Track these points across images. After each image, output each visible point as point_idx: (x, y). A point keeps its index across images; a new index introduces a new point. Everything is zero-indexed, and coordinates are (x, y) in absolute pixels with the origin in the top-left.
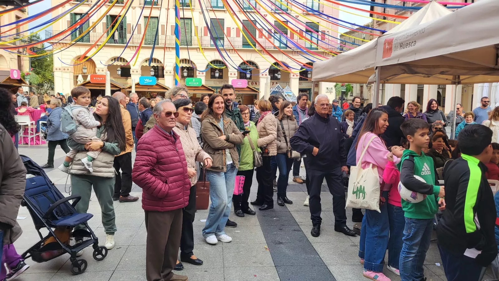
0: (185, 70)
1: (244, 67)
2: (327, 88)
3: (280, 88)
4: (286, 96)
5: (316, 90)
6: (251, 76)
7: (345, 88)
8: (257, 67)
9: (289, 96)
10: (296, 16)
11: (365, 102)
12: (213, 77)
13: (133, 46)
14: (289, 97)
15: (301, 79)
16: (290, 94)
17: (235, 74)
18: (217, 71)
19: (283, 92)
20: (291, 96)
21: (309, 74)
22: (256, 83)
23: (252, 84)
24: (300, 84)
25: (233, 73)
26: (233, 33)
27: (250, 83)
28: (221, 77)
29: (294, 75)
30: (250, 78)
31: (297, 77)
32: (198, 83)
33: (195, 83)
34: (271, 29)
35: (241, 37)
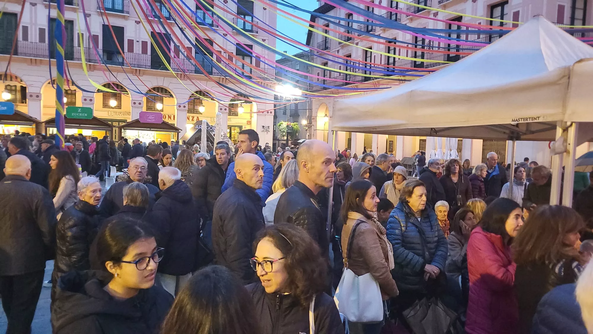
2: (263, 127)
7: (292, 128)
8: (172, 96)
10: (224, 34)
15: (229, 114)
17: (140, 103)
22: (170, 117)
25: (137, 103)
26: (138, 48)
31: (226, 111)
32: (86, 115)
33: (81, 114)
34: (191, 48)
35: (148, 54)
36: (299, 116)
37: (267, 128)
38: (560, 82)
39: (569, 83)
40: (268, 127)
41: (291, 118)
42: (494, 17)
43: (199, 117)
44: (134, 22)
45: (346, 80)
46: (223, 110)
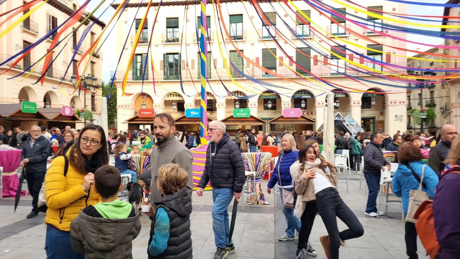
0: (237, 102)
1: (298, 96)
2: (396, 116)
3: (340, 116)
4: (349, 126)
5: (381, 118)
6: (306, 106)
7: (426, 114)
8: (312, 96)
9: (352, 125)
11: (438, 131)
12: (266, 108)
13: (187, 81)
14: (351, 127)
15: (363, 107)
16: (352, 123)
17: (288, 104)
18: (270, 102)
19: (344, 121)
20: (354, 125)
21: (373, 101)
22: (312, 113)
23: (308, 114)
24: (362, 112)
25: (286, 103)
27: (305, 113)
28: (274, 108)
29: (354, 103)
30: (305, 108)
31: (359, 105)
32: (246, 114)
33: (242, 114)
35: (294, 66)
37: (401, 117)
44: (283, 43)
46: (357, 104)
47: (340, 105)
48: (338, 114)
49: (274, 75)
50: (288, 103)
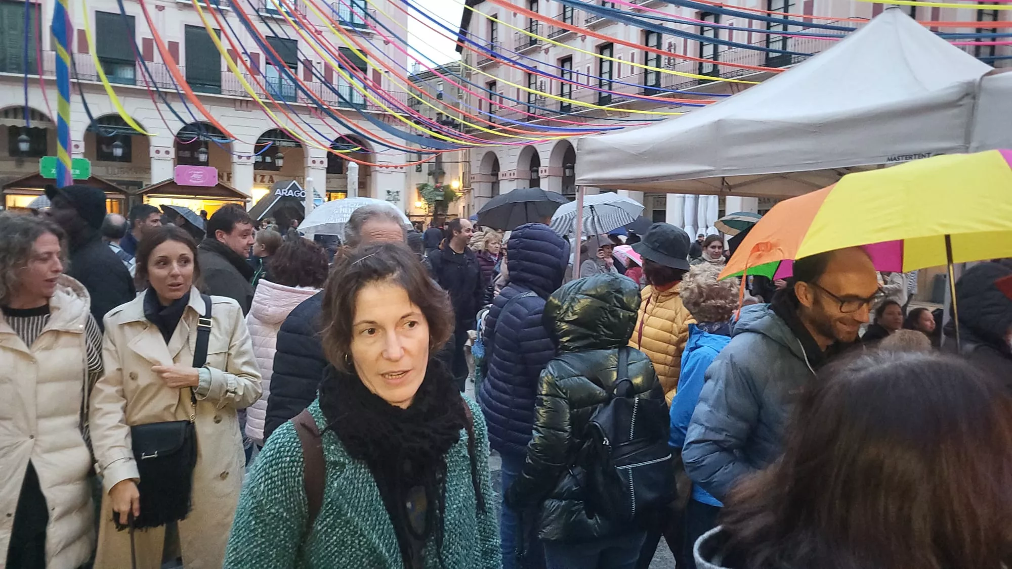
0: (23, 136)
1: (189, 135)
2: (389, 192)
3: (298, 189)
6: (210, 158)
7: (443, 193)
10: (316, 31)
12: (104, 157)
15: (329, 170)
18: (118, 144)
24: (329, 181)
25: (162, 151)
28: (126, 158)
31: (322, 166)
32: (78, 172)
34: (258, 54)
35: (180, 64)
36: (444, 173)
37: (395, 194)
38: (961, 103)
39: (973, 107)
40: (397, 192)
41: (431, 177)
42: (772, 9)
43: (274, 177)
44: (154, 6)
45: (529, 112)
46: (318, 164)
47: (283, 164)
48: (294, 184)
49: (128, 81)
50: (167, 149)
